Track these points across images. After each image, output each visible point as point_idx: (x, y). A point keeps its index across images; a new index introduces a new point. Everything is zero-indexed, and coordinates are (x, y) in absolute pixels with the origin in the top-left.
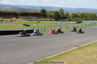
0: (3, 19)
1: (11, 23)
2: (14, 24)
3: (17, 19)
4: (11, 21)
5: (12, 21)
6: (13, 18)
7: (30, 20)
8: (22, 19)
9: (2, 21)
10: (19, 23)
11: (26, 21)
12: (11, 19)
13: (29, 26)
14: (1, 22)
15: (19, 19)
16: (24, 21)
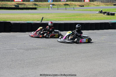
0: (67, 3)
1: (81, 10)
2: (87, 10)
3: (92, 3)
4: (81, 6)
5: (83, 6)
6: (85, 1)
7: (114, 5)
8: (101, 3)
9: (66, 6)
10: (94, 9)
11: (108, 5)
12: (81, 3)
13: (113, 14)
14: (64, 7)
15: (95, 3)
16: (105, 6)
